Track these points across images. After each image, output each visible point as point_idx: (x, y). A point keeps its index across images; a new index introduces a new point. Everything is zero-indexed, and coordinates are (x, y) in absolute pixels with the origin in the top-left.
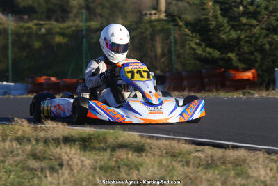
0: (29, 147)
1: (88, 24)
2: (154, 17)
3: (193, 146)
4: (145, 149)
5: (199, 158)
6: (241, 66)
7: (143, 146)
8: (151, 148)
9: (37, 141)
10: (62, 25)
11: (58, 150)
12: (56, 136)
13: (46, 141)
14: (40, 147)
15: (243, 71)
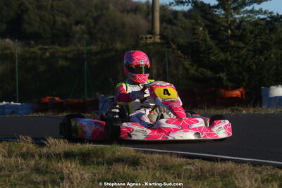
0: (32, 163)
1: (89, 48)
2: (149, 41)
3: (185, 159)
4: (140, 163)
5: (190, 170)
6: (230, 85)
7: (138, 159)
8: (146, 162)
9: (40, 156)
10: (65, 49)
11: (59, 165)
12: (57, 152)
13: (49, 157)
14: (43, 162)
15: (232, 90)
